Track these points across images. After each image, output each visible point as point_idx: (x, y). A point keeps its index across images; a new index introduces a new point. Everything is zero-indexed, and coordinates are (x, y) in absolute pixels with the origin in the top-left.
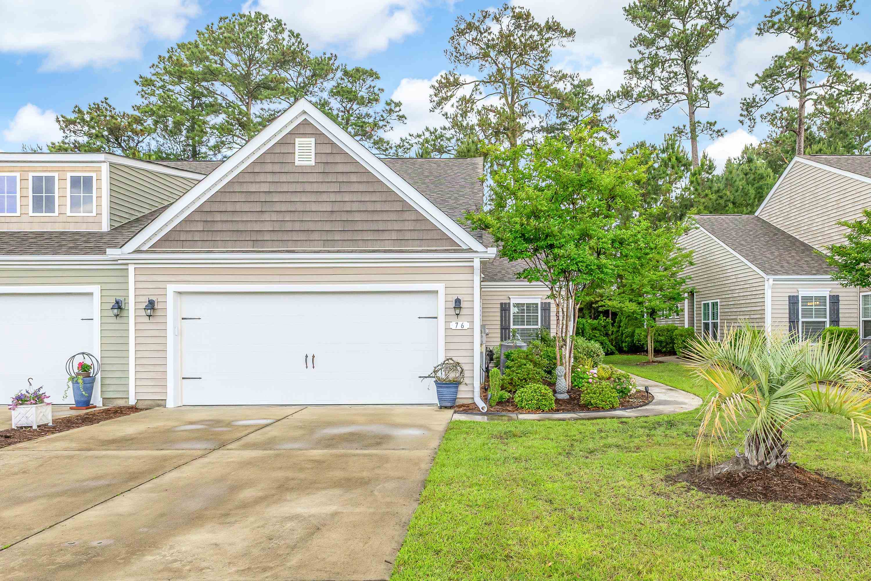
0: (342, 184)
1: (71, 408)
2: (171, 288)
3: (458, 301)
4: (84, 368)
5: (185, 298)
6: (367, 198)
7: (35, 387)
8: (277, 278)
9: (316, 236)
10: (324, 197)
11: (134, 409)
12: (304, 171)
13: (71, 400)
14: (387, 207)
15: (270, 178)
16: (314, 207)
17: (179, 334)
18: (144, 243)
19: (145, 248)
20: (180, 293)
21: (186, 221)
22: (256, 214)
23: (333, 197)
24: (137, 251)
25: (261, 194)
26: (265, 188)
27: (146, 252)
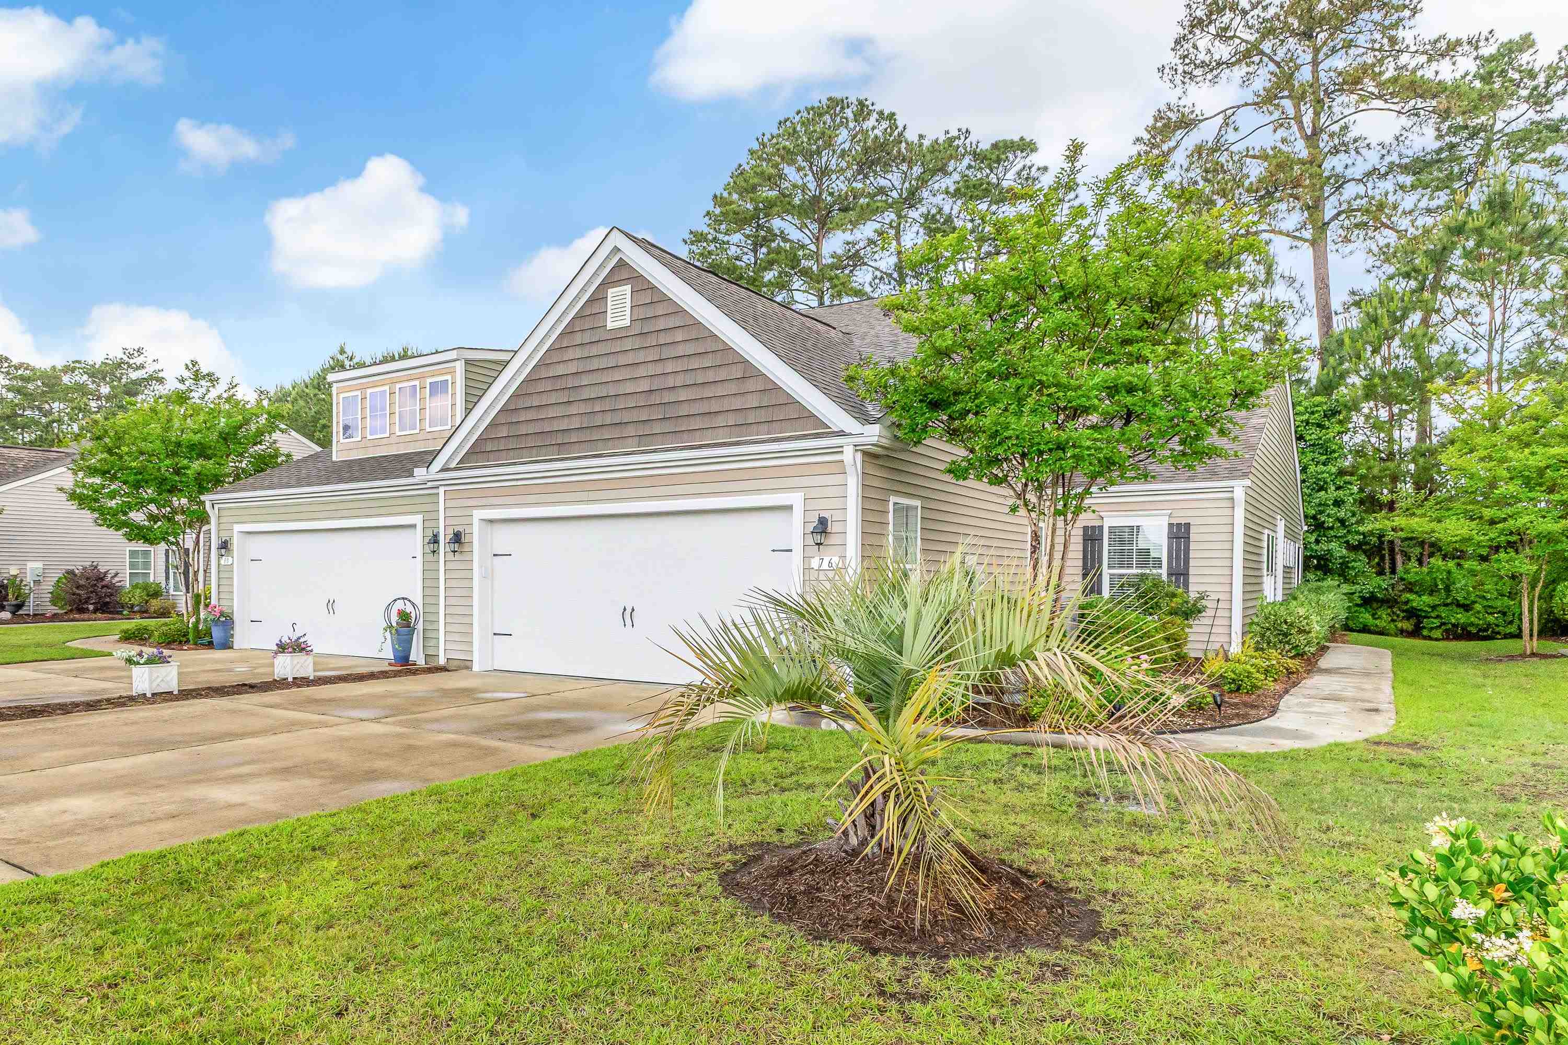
0: (664, 348)
1: (390, 664)
2: (478, 514)
3: (823, 522)
4: (404, 616)
5: (497, 527)
6: (695, 364)
7: (299, 633)
8: (584, 496)
9: (631, 431)
10: (642, 371)
11: (444, 669)
12: (619, 335)
13: (389, 654)
14: (722, 374)
15: (578, 353)
16: (629, 388)
17: (489, 575)
18: (450, 458)
19: (453, 465)
20: (491, 521)
21: (493, 425)
22: (562, 406)
23: (652, 370)
24: (444, 469)
25: (570, 377)
26: (572, 368)
27: (456, 469)
